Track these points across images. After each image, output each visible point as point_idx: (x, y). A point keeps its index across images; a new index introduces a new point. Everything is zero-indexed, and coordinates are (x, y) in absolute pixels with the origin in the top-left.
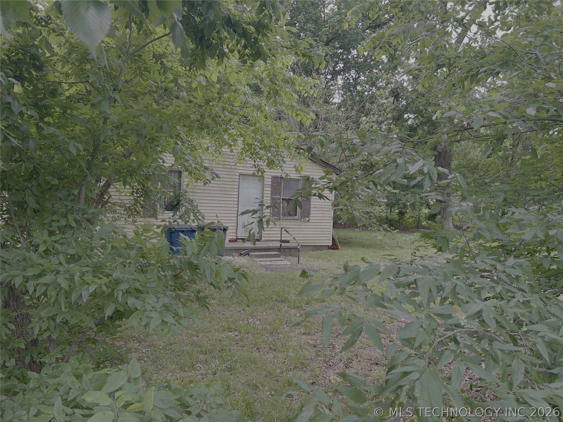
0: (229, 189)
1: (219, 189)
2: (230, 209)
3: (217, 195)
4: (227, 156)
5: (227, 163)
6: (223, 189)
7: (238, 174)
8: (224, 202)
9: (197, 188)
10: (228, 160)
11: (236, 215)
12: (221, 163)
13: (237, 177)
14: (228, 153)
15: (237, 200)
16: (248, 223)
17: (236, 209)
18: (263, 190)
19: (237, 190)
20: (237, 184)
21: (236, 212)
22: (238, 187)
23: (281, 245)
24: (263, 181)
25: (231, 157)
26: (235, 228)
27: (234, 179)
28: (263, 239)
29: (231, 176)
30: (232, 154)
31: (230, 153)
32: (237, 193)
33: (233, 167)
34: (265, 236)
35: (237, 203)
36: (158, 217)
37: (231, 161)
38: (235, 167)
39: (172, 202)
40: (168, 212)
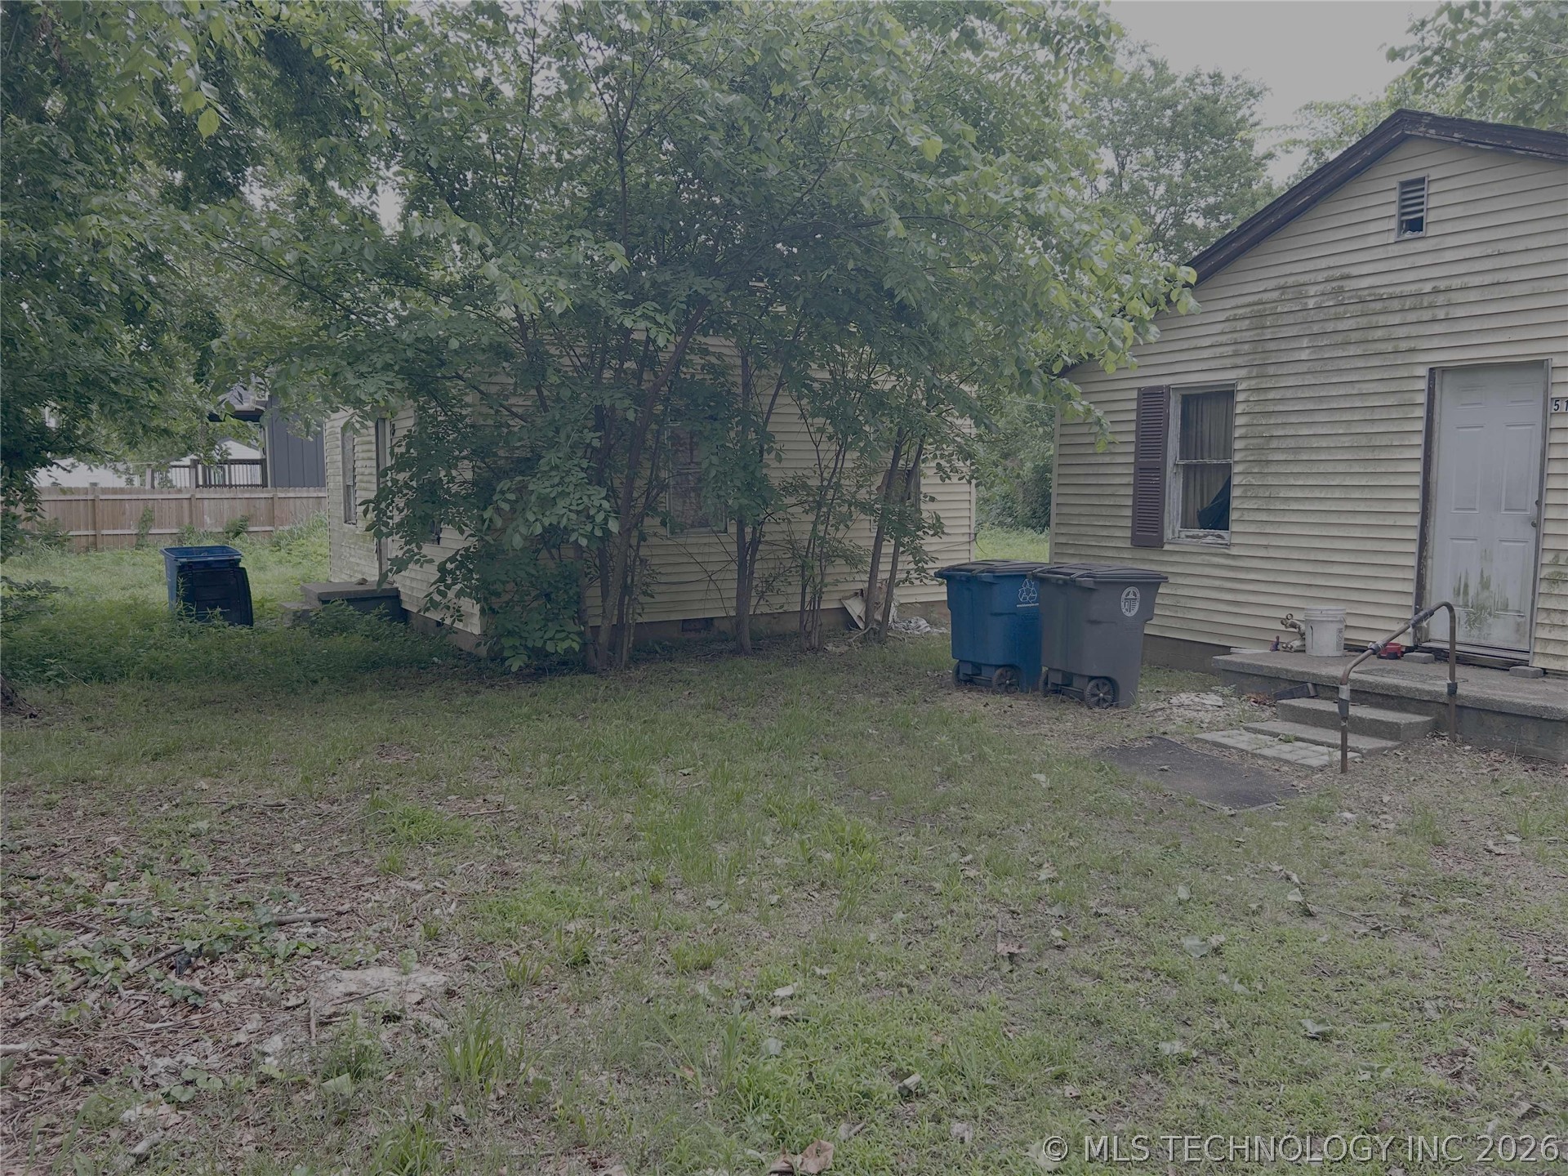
0: (1385, 441)
1: (1347, 441)
2: (1390, 521)
3: (1341, 468)
4: (1378, 306)
5: (1379, 334)
6: (1364, 441)
7: (1423, 371)
8: (1367, 494)
9: (1274, 444)
10: (1382, 320)
11: (1413, 548)
12: (1354, 336)
13: (1423, 385)
14: (1382, 291)
15: (1417, 481)
16: (1485, 585)
17: (1416, 521)
18: (1546, 431)
19: (1419, 440)
20: (1421, 412)
21: (1414, 535)
22: (1420, 426)
23: (1453, 689)
24: (1547, 386)
25: (1395, 304)
26: (1411, 601)
27: (1407, 396)
28: (1539, 663)
29: (1393, 386)
30: (1397, 290)
31: (1390, 290)
32: (1419, 453)
33: (1403, 345)
34: (1550, 650)
35: (1416, 494)
36: (1167, 547)
37: (1396, 319)
38: (1412, 344)
39: (1216, 498)
40: (1201, 532)
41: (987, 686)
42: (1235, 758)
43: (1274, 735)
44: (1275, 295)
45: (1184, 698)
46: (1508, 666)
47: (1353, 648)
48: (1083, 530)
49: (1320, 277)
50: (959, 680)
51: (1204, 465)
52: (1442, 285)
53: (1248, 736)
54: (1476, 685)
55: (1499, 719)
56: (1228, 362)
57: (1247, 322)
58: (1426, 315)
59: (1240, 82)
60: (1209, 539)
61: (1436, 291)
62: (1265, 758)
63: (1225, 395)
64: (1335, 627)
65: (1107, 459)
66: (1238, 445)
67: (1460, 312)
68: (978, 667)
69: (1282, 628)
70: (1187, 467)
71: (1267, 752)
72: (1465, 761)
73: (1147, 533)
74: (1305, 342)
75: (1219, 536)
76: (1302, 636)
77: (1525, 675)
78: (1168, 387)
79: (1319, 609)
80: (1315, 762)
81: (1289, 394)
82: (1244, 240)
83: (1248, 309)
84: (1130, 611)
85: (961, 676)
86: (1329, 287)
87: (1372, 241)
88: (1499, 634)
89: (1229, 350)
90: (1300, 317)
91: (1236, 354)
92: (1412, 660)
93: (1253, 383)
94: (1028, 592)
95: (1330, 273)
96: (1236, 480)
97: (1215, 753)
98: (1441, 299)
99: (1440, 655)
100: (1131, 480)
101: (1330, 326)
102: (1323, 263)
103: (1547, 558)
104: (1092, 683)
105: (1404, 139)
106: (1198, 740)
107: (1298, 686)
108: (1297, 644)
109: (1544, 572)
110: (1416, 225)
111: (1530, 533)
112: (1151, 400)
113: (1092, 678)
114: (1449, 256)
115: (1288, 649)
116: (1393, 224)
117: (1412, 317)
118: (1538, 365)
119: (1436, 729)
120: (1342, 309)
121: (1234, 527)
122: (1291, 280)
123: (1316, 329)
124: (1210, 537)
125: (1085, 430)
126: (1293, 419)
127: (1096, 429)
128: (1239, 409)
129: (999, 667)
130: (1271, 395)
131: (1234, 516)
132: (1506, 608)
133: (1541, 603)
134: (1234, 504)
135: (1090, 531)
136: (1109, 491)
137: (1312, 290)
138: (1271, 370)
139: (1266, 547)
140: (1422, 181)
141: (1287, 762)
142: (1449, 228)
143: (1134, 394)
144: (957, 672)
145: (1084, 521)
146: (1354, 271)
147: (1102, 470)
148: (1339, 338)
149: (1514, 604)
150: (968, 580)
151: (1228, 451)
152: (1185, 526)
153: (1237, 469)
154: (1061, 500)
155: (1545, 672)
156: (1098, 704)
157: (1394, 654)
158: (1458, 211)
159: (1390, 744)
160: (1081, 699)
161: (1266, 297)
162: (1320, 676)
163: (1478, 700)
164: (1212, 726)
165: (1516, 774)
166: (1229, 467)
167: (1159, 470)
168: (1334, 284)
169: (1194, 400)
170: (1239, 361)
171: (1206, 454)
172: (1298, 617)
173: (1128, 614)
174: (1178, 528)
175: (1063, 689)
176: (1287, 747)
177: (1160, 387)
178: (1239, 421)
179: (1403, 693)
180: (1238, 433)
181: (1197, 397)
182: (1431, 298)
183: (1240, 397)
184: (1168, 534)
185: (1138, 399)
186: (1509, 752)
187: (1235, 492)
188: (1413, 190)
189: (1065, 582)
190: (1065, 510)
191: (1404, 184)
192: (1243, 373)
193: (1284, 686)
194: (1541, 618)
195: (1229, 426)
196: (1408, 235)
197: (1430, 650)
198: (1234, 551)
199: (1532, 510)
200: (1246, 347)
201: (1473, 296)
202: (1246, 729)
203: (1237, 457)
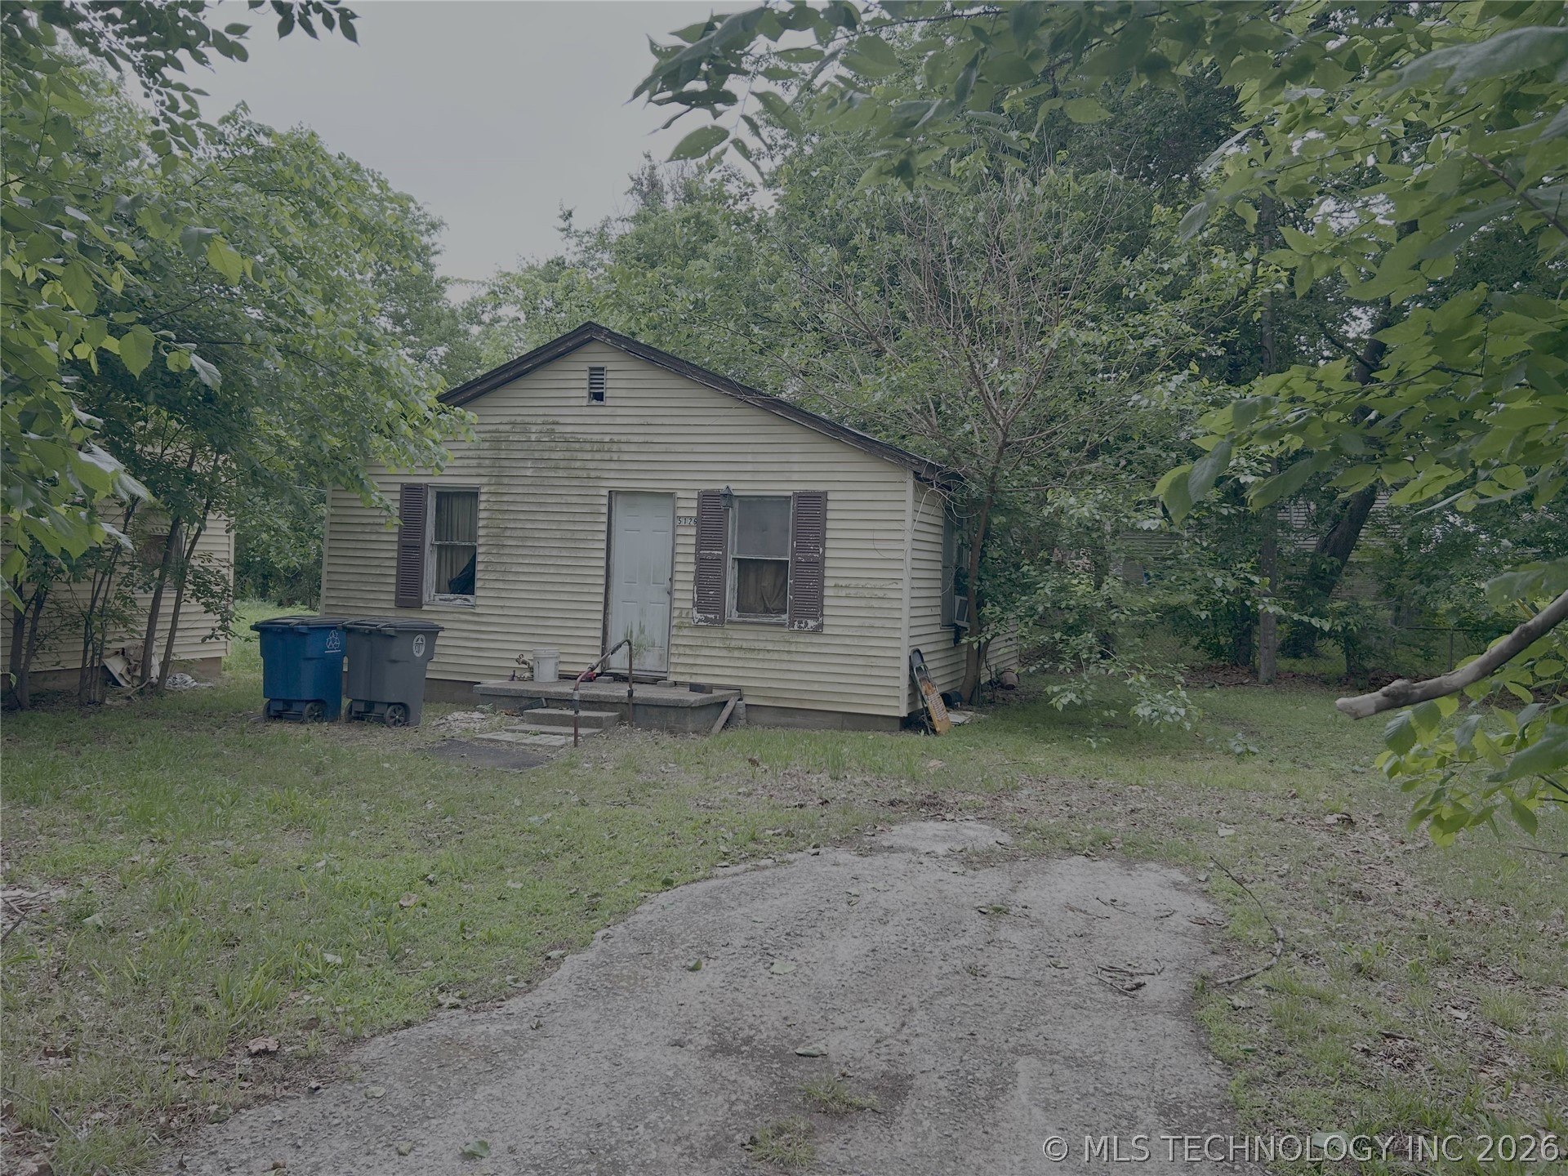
0: (582, 536)
1: (558, 535)
2: (586, 589)
3: (555, 553)
4: (577, 446)
5: (578, 464)
6: (569, 535)
7: (605, 492)
9: (508, 533)
10: (580, 455)
11: (601, 607)
12: (562, 464)
13: (605, 501)
14: (579, 436)
15: (603, 563)
16: (642, 631)
17: (602, 590)
18: (675, 536)
19: (604, 536)
20: (604, 519)
21: (601, 599)
22: (604, 527)
23: (631, 693)
24: (675, 509)
25: (588, 447)
26: (599, 643)
27: (596, 507)
28: (672, 678)
29: (587, 500)
30: (589, 437)
31: (585, 436)
32: (603, 545)
33: (593, 474)
34: (678, 670)
35: (602, 572)
36: (425, 608)
37: (588, 456)
38: (598, 474)
39: (464, 570)
40: (452, 596)
41: (298, 719)
42: (505, 747)
43: (527, 732)
44: (508, 428)
45: (456, 715)
46: (655, 681)
47: (564, 677)
48: (351, 594)
49: (540, 420)
50: (270, 717)
51: (453, 547)
52: (616, 438)
53: (510, 734)
54: (642, 692)
55: (656, 710)
56: (473, 471)
57: (488, 444)
58: (607, 456)
59: (421, 213)
60: (458, 602)
61: (612, 442)
62: (525, 745)
63: (472, 495)
64: (553, 661)
65: (374, 537)
66: (481, 532)
67: (626, 457)
68: (289, 703)
69: (516, 665)
70: (440, 547)
71: (524, 741)
72: (639, 737)
73: (409, 593)
74: (529, 464)
75: (466, 600)
76: (531, 669)
77: (665, 686)
78: (426, 485)
79: (543, 651)
80: (558, 744)
81: (518, 499)
82: (486, 386)
83: (488, 435)
84: (419, 652)
85: (272, 713)
86: (545, 428)
87: (572, 402)
88: (649, 662)
89: (474, 462)
90: (525, 446)
91: (479, 466)
92: (600, 681)
93: (492, 489)
94: (333, 641)
95: (546, 418)
96: (479, 558)
97: (492, 745)
98: (615, 447)
99: (618, 678)
100: (395, 555)
101: (546, 455)
102: (541, 411)
103: (676, 613)
104: (391, 708)
105: (591, 340)
106: (477, 739)
107: (535, 700)
108: (527, 675)
109: (674, 622)
110: (599, 397)
111: (667, 598)
112: (412, 495)
113: (390, 704)
114: (619, 420)
115: (521, 679)
116: (585, 393)
117: (598, 456)
118: (670, 495)
119: (621, 719)
120: (553, 444)
121: (478, 593)
122: (519, 419)
123: (537, 455)
124: (459, 600)
125: (377, 513)
126: (522, 516)
127: (385, 513)
128: (482, 506)
129: (308, 702)
130: (505, 498)
131: (478, 584)
132: (653, 646)
133: (673, 641)
134: (478, 575)
135: (358, 595)
136: (376, 562)
137: (534, 428)
138: (506, 481)
139: (502, 607)
140: (603, 369)
141: (540, 745)
142: (618, 402)
143: (398, 488)
144: (269, 709)
145: (352, 586)
146: (562, 420)
147: (369, 546)
148: (552, 464)
149: (658, 642)
150: (284, 631)
151: (473, 536)
152: (438, 591)
153: (480, 550)
154: (330, 569)
155: (676, 683)
156: (395, 724)
157: (590, 678)
158: (623, 393)
159: (597, 730)
160: (381, 720)
161: (501, 428)
162: (549, 693)
163: (645, 699)
164: (481, 731)
165: (666, 739)
166: (475, 548)
167: (419, 548)
168: (549, 427)
169: (446, 497)
170: (482, 471)
171: (455, 538)
172: (526, 658)
173: (418, 655)
174: (433, 593)
175: (365, 714)
176: (536, 738)
177: (421, 484)
178: (482, 515)
179: (602, 699)
180: (481, 524)
181: (448, 494)
182: (609, 445)
183: (483, 498)
184: (426, 598)
185: (401, 492)
186: (662, 729)
187: (479, 567)
188: (596, 373)
189: (370, 631)
190: (335, 577)
191: (591, 369)
192: (485, 480)
193: (525, 702)
194: (673, 650)
195: (474, 518)
196: (594, 402)
197: (611, 674)
198: (478, 610)
199: (667, 584)
200: (487, 462)
201: (633, 448)
202: (507, 730)
203: (481, 541)
